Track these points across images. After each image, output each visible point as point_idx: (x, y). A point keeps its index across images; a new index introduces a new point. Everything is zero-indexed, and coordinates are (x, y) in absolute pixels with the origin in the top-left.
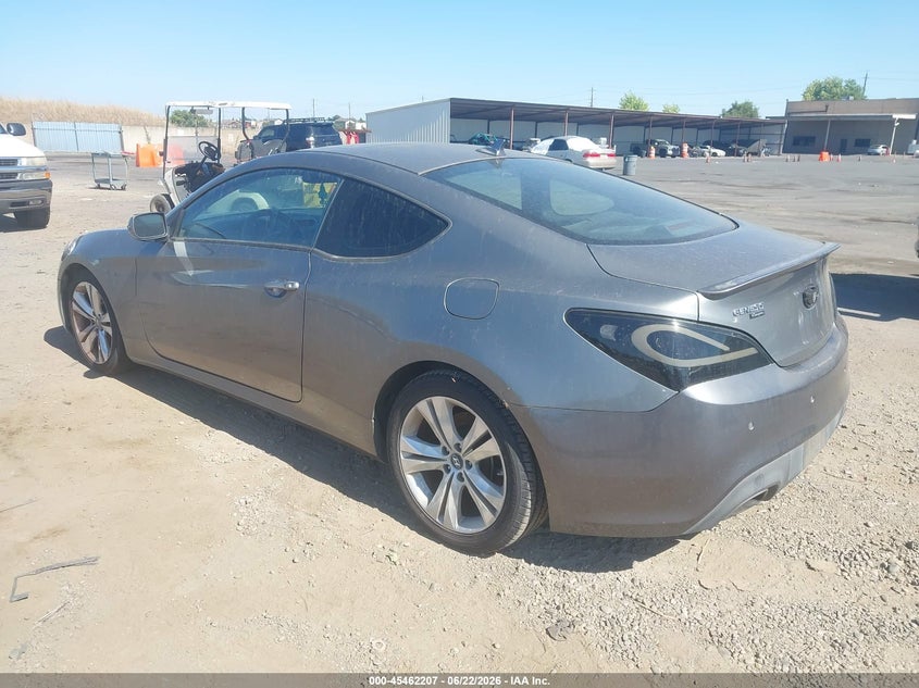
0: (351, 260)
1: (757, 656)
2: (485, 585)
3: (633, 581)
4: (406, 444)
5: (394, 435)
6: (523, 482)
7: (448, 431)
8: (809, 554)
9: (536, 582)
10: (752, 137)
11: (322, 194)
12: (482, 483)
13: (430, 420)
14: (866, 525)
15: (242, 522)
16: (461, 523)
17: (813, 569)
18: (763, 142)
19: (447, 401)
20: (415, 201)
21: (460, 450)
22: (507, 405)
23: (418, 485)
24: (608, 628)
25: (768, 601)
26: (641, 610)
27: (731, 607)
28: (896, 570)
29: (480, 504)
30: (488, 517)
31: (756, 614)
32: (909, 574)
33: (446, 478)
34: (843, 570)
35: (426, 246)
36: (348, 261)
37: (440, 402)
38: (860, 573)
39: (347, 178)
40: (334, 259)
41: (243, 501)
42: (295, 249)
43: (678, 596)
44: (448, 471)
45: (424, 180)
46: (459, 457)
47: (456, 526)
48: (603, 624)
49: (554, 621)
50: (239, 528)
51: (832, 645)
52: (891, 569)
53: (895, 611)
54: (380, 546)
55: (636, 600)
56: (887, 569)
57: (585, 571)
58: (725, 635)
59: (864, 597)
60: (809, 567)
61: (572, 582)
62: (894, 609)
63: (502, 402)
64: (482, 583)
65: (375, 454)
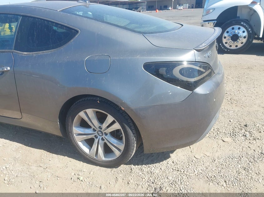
0: (34, 54)
1: (225, 182)
2: (121, 181)
3: (173, 162)
4: (76, 130)
5: (70, 128)
6: (132, 138)
7: (96, 122)
8: (222, 137)
9: (140, 173)
10: (138, 7)
11: (10, 28)
12: (114, 141)
13: (86, 119)
14: (230, 121)
15: (6, 179)
16: (105, 157)
17: (225, 142)
18: (141, 8)
19: (93, 110)
20: (59, 23)
21: (101, 129)
22: (123, 109)
23: (84, 145)
24: (173, 186)
25: (218, 158)
26: (181, 174)
27: (208, 164)
28: (248, 136)
29: (113, 149)
30: (117, 153)
31: (217, 164)
32: (252, 136)
33: (96, 141)
34: (234, 140)
35: (70, 43)
36: (33, 54)
37: (90, 111)
38: (239, 139)
39: (23, 16)
40: (25, 54)
41: (4, 167)
42: (4, 52)
43: (190, 165)
44: (97, 137)
45: (62, 13)
46: (101, 131)
47: (104, 159)
48: (171, 185)
49: (154, 189)
50: (6, 182)
51: (244, 170)
52: (246, 136)
53: (255, 151)
54: (73, 174)
55: (178, 171)
56: (245, 136)
57: (156, 163)
58: (213, 177)
59: (244, 148)
60: (224, 141)
61: (153, 169)
62: (254, 150)
63: (121, 108)
64: (120, 180)
65: (62, 136)
